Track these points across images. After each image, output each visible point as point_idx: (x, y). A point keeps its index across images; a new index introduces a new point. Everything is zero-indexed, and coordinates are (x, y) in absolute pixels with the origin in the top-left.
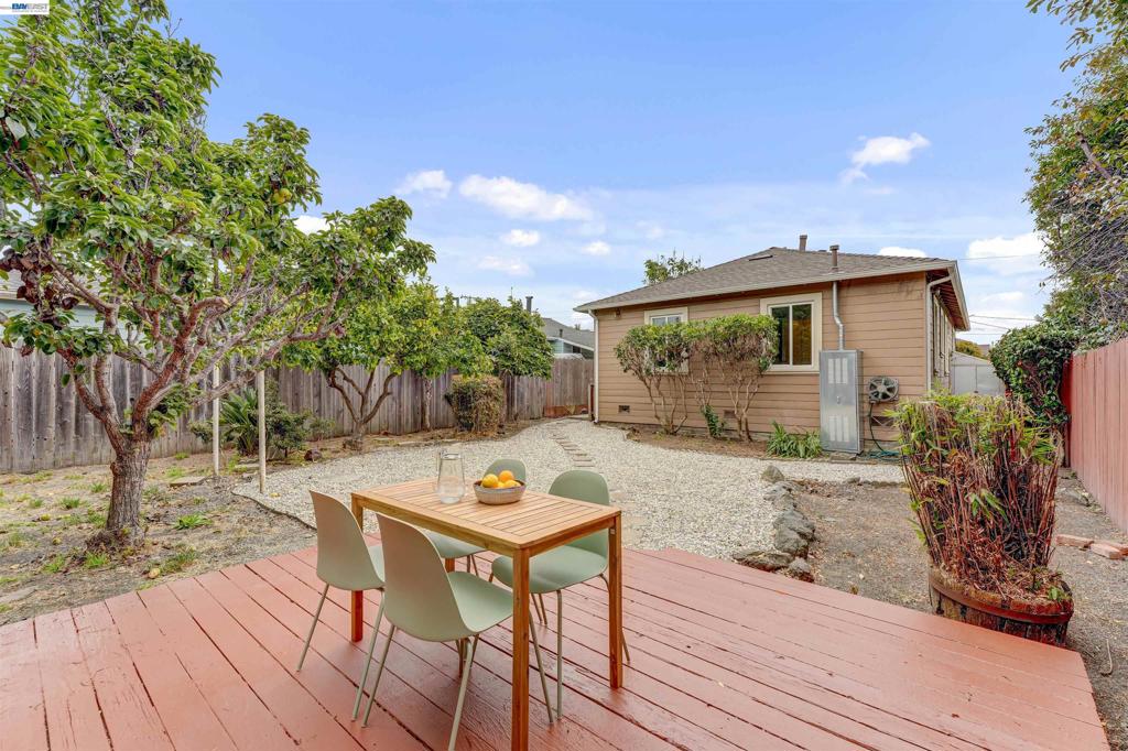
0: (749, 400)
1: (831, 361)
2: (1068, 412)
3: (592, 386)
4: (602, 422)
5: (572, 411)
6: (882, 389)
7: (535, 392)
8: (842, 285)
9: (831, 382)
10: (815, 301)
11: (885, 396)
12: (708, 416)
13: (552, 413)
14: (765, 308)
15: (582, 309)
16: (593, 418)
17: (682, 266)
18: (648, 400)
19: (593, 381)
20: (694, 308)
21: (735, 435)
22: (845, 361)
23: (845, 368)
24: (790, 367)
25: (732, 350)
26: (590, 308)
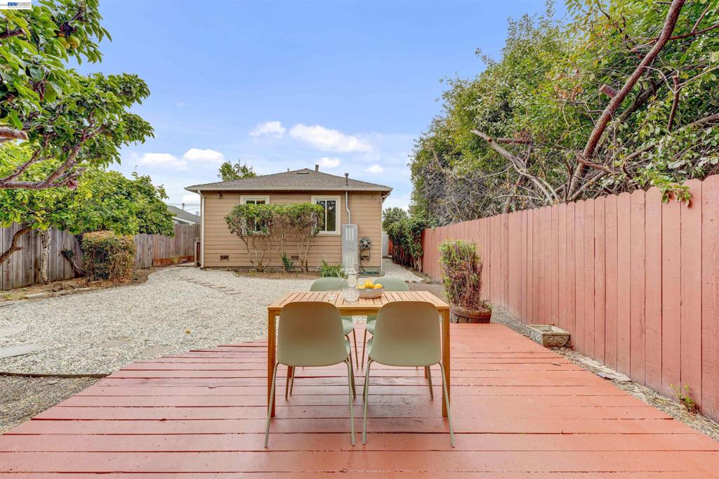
0: (309, 249)
1: (347, 229)
2: (423, 251)
3: (199, 243)
4: (206, 267)
5: (176, 261)
6: (365, 243)
7: (146, 249)
8: (351, 193)
9: (347, 239)
10: (338, 199)
11: (367, 246)
12: (284, 259)
13: (159, 263)
14: (313, 201)
15: (192, 189)
16: (199, 265)
17: (244, 170)
18: (246, 251)
19: (199, 239)
20: (273, 196)
21: (300, 270)
22: (353, 229)
23: (353, 232)
24: (326, 232)
25: (298, 222)
26: (199, 189)
